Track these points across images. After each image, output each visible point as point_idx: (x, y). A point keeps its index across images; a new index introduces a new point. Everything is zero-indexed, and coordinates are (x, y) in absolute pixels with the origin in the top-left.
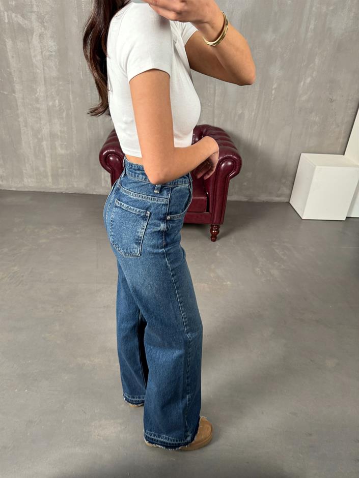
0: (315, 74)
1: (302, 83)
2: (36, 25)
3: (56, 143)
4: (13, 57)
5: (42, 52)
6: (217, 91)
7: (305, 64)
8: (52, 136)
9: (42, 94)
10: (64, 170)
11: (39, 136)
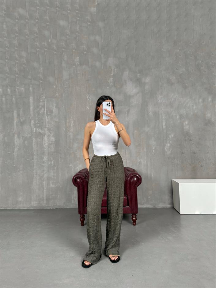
0: (171, 142)
1: (166, 147)
2: (47, 132)
3: (51, 182)
4: (35, 145)
5: (48, 142)
6: (127, 153)
7: (165, 138)
8: (49, 178)
9: (46, 160)
10: (53, 196)
11: (42, 179)
